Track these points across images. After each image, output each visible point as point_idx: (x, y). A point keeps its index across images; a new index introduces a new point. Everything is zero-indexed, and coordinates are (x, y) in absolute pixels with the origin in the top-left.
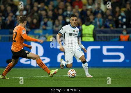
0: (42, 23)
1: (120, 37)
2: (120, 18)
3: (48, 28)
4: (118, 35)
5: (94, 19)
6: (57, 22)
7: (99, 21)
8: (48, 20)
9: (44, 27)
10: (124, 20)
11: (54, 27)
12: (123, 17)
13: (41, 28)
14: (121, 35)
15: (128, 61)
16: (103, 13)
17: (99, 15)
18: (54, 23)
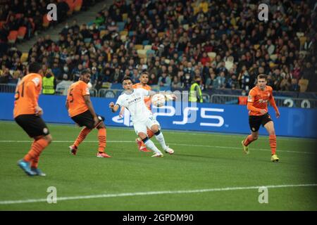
0: (160, 78)
1: (238, 99)
2: (243, 77)
3: (165, 85)
4: (237, 96)
5: (215, 78)
6: (176, 79)
7: (221, 80)
8: (167, 76)
9: (162, 84)
10: (247, 80)
11: (173, 83)
12: (246, 77)
13: (159, 84)
14: (240, 97)
15: (227, 126)
16: (226, 72)
17: (222, 74)
18: (172, 80)
